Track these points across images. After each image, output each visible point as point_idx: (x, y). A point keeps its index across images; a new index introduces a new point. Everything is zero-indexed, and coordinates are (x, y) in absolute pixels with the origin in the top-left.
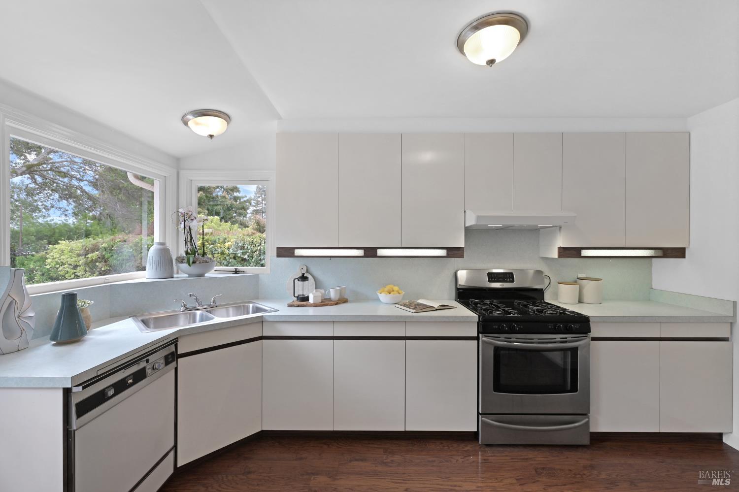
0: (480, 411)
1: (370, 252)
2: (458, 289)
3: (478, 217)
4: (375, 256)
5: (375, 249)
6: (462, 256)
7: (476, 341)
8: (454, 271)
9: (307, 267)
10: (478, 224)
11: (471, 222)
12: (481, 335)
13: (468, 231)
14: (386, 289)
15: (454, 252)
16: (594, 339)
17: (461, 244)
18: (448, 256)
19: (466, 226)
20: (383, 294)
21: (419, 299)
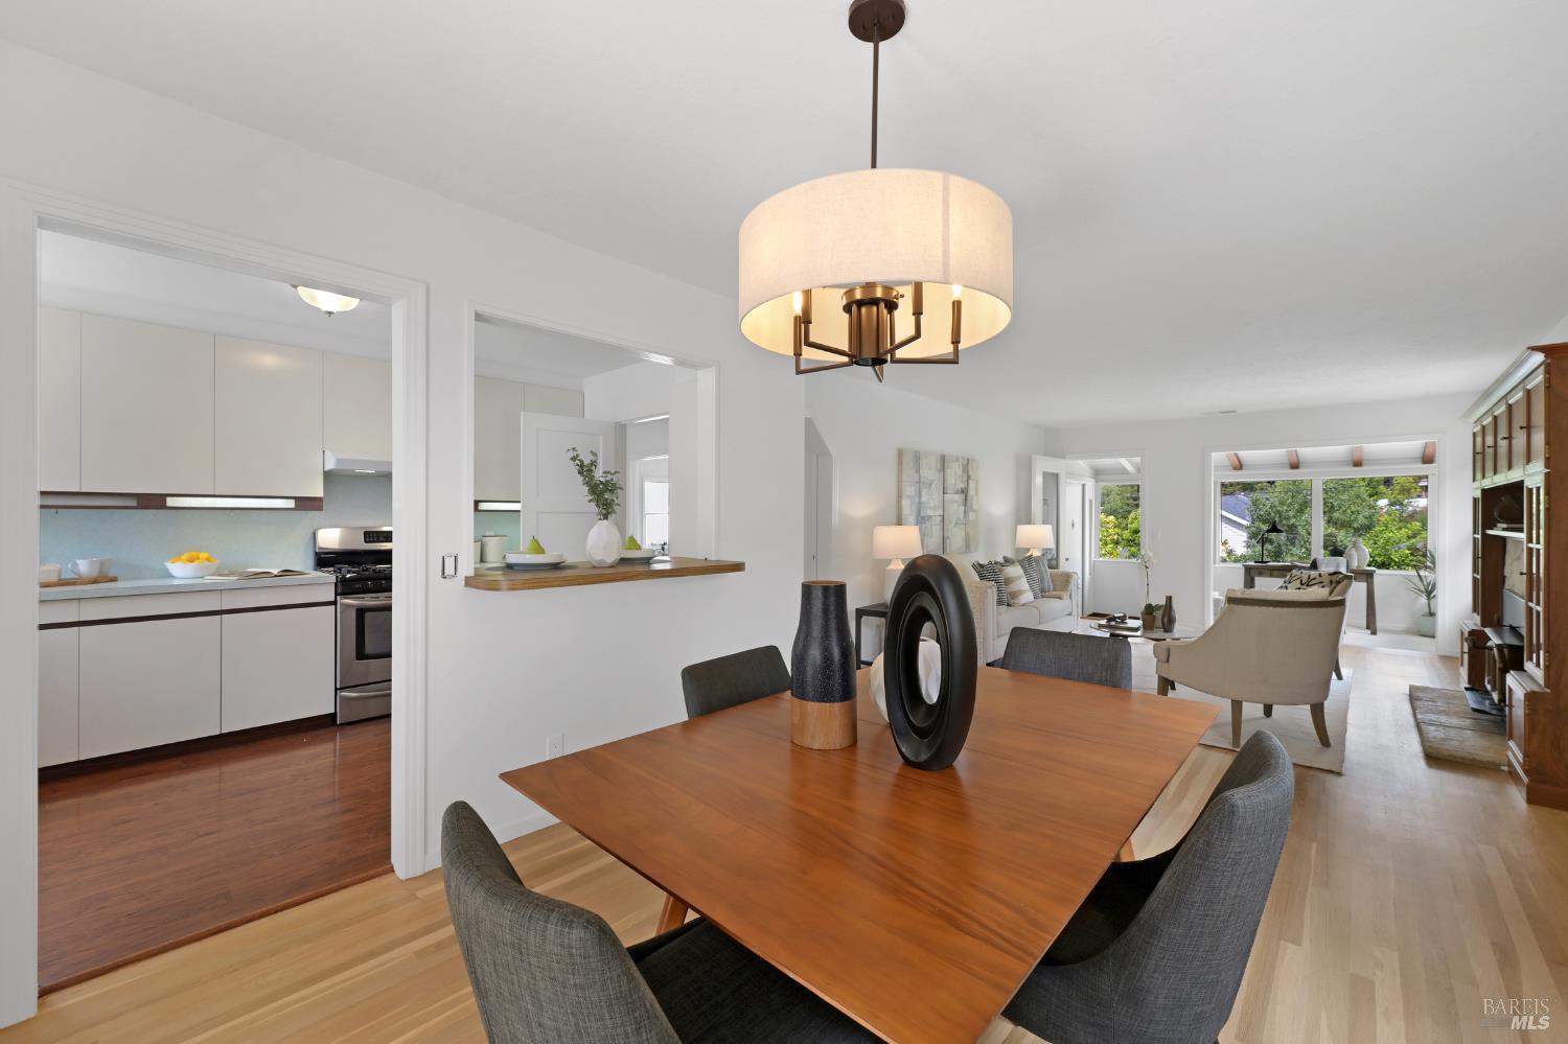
0: (339, 686)
1: (152, 501)
2: (317, 554)
3: (340, 460)
4: (163, 506)
5: (163, 497)
6: (321, 510)
7: (333, 607)
8: (312, 531)
10: (340, 467)
11: (330, 465)
12: (338, 597)
13: (328, 476)
14: (184, 557)
15: (306, 504)
17: (318, 492)
18: (297, 508)
19: (327, 469)
20: (178, 564)
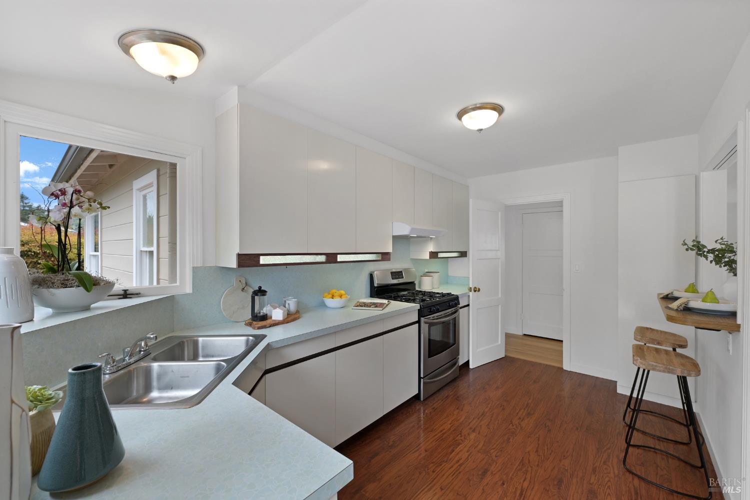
0: (422, 376)
1: (331, 258)
2: (375, 288)
3: (413, 230)
4: (336, 262)
5: (336, 255)
6: (389, 260)
7: (418, 324)
9: (245, 279)
11: (397, 232)
12: (422, 319)
15: (385, 256)
16: (461, 308)
17: (389, 249)
18: (382, 260)
19: (394, 235)
21: (360, 299)
